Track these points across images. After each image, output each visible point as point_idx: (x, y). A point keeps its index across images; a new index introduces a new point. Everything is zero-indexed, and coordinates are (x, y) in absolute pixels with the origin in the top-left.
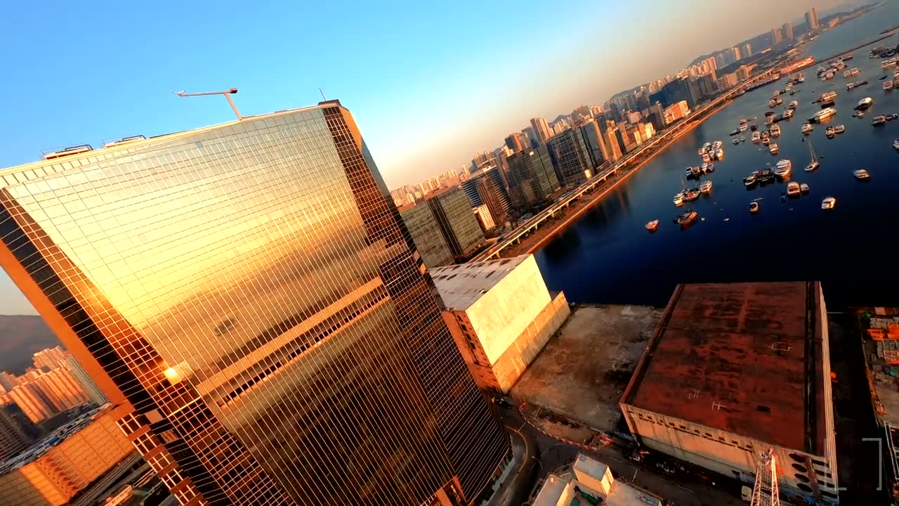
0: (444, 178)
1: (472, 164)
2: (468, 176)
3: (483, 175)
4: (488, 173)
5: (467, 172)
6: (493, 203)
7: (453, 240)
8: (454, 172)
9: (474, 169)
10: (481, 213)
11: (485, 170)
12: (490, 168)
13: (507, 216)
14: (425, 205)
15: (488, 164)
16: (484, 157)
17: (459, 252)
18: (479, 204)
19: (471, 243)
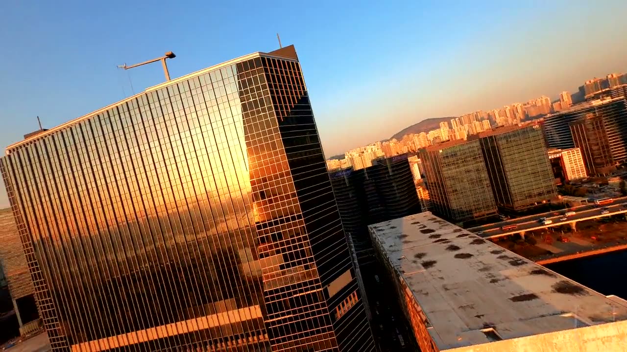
0: (529, 106)
1: (578, 91)
2: (566, 106)
3: (591, 109)
4: (600, 107)
5: (567, 99)
6: (595, 148)
7: (504, 187)
8: (546, 100)
9: (580, 96)
10: (566, 159)
11: (596, 103)
12: (608, 100)
13: (619, 168)
14: (476, 144)
15: (608, 93)
16: (605, 83)
17: (508, 201)
18: (568, 145)
19: (530, 196)
